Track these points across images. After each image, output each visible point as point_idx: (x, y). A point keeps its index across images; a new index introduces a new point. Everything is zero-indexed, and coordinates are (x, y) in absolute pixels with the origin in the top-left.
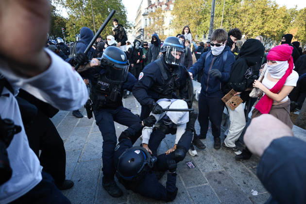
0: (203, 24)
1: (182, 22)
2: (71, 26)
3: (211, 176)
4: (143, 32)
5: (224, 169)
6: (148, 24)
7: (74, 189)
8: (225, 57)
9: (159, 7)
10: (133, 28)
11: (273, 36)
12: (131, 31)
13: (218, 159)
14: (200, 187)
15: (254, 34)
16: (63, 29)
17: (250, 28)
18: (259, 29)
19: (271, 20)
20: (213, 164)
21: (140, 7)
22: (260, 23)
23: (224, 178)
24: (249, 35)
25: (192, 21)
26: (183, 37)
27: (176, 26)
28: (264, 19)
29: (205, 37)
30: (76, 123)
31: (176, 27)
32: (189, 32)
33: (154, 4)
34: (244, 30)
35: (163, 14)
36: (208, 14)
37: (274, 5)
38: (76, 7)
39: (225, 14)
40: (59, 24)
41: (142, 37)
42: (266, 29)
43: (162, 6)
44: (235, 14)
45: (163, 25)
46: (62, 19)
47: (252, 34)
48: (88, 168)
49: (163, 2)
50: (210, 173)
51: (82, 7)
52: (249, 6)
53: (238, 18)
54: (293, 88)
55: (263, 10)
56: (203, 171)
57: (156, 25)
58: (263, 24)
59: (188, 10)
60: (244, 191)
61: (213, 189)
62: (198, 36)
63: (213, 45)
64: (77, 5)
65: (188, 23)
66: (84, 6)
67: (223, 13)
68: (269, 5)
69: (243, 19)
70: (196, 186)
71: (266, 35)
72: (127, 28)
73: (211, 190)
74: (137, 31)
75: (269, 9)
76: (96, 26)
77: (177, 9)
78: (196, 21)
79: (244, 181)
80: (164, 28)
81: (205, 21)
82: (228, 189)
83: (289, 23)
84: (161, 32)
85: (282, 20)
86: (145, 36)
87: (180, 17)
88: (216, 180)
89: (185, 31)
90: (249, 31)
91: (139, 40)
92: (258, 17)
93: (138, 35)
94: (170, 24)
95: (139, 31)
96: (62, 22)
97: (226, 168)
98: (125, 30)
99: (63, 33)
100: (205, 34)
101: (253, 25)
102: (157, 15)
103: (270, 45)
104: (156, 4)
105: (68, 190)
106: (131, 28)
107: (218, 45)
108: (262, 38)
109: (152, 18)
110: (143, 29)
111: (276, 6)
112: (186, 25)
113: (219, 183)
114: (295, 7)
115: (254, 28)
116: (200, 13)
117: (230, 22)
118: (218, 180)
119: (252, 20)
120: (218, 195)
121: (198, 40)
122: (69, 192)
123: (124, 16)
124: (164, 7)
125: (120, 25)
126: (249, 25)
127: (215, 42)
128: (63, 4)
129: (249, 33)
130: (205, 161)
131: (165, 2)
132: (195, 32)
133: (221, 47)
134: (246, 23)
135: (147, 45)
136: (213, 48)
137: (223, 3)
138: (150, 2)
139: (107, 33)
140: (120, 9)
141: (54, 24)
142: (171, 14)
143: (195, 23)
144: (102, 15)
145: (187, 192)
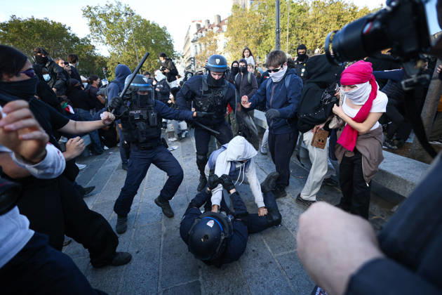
0: (264, 43)
1: (239, 44)
2: (113, 64)
4: (194, 61)
6: (198, 51)
7: (132, 264)
8: (287, 83)
9: (210, 30)
10: (181, 58)
12: (179, 61)
16: (104, 69)
21: (188, 33)
24: (324, 48)
25: (251, 41)
27: (232, 48)
31: (232, 50)
33: (204, 28)
34: (316, 42)
35: (215, 37)
36: (269, 30)
37: (352, 8)
38: (116, 44)
39: (290, 26)
40: (100, 64)
41: (193, 67)
43: (214, 28)
44: (303, 25)
46: (102, 59)
48: (147, 235)
49: (214, 24)
51: (123, 42)
52: (320, 14)
53: (307, 30)
54: (381, 115)
55: (339, 16)
59: (245, 29)
62: (260, 58)
64: (119, 40)
65: (246, 44)
67: (288, 26)
68: (346, 9)
69: (315, 30)
74: (186, 61)
75: (346, 14)
77: (231, 29)
78: (255, 40)
81: (266, 39)
86: (196, 65)
87: (236, 37)
89: (245, 54)
90: (323, 43)
92: (333, 25)
93: (188, 64)
94: (225, 48)
95: (189, 60)
96: (103, 62)
99: (105, 73)
102: (208, 39)
104: (207, 27)
106: (179, 58)
107: (276, 71)
109: (202, 44)
110: (194, 58)
111: (355, 8)
116: (260, 30)
117: (297, 36)
119: (326, 30)
121: (260, 62)
123: (170, 46)
124: (216, 29)
126: (323, 36)
128: (103, 42)
131: (216, 24)
132: (256, 52)
134: (318, 34)
136: (271, 75)
137: (287, 14)
138: (199, 25)
139: (153, 66)
140: (165, 39)
141: (94, 65)
142: (225, 36)
143: (255, 43)
144: (147, 48)
145: (276, 261)
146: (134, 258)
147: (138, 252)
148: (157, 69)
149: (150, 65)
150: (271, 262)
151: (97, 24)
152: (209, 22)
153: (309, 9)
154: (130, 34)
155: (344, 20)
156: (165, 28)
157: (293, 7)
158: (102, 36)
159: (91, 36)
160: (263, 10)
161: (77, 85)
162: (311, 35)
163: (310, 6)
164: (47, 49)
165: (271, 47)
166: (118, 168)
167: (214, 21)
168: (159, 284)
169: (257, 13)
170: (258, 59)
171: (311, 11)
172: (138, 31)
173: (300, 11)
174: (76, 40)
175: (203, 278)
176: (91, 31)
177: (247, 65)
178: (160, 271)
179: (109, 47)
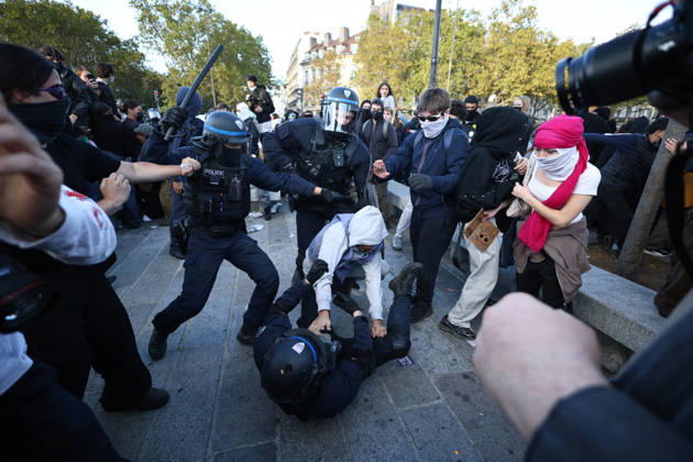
0: (413, 77)
1: (374, 75)
2: (171, 86)
3: (447, 385)
4: (302, 95)
6: (311, 79)
7: (170, 409)
8: (448, 141)
9: (331, 48)
10: (282, 88)
11: (549, 96)
12: (278, 92)
13: (459, 346)
14: (426, 409)
15: (513, 93)
16: (156, 92)
17: (505, 83)
18: (521, 82)
19: (546, 66)
20: (450, 357)
21: (297, 49)
22: (523, 72)
23: (476, 387)
24: (503, 95)
25: (392, 72)
26: (377, 102)
27: (363, 81)
28: (531, 64)
30: (175, 270)
31: (363, 83)
32: (390, 93)
33: (322, 45)
34: (492, 85)
35: (337, 61)
37: (550, 39)
38: (179, 55)
39: (455, 57)
40: (150, 83)
41: (299, 104)
42: (536, 83)
43: (338, 47)
44: (474, 57)
45: (339, 81)
46: (155, 76)
47: (509, 94)
48: (198, 363)
49: (337, 41)
50: (445, 378)
51: (192, 53)
52: (501, 42)
53: (481, 65)
54: (590, 198)
55: (529, 49)
56: (430, 372)
57: (326, 81)
58: (529, 74)
59: (384, 53)
61: (453, 413)
62: (405, 100)
63: (423, 119)
64: (184, 49)
65: (384, 77)
66: (196, 52)
67: (452, 56)
68: (540, 39)
69: (491, 66)
70: (416, 406)
71: (535, 94)
72: (271, 89)
73: (450, 415)
74: (290, 93)
75: (539, 47)
76: (216, 87)
77: (363, 51)
78: (400, 72)
81: (417, 72)
82: (486, 414)
86: (304, 101)
87: (370, 65)
88: (458, 394)
89: (382, 92)
90: (503, 87)
91: (294, 109)
92: (519, 62)
93: (292, 99)
94: (352, 78)
95: (293, 93)
96: (155, 81)
99: (157, 99)
101: (510, 77)
102: (327, 63)
103: (546, 113)
104: (326, 44)
105: (158, 412)
106: (278, 88)
107: (432, 119)
108: (529, 99)
109: (317, 69)
110: (302, 90)
111: (554, 39)
113: (466, 399)
114: (590, 41)
115: (513, 83)
116: (408, 56)
117: (464, 72)
118: (463, 393)
119: (508, 68)
120: (465, 426)
121: (405, 107)
122: (159, 415)
123: (266, 68)
124: (340, 48)
125: (260, 87)
126: (502, 77)
127: (426, 114)
128: (159, 49)
129: (504, 91)
131: (342, 40)
132: (399, 91)
133: (438, 121)
134: (496, 73)
136: (424, 124)
137: (451, 37)
138: (314, 40)
139: (235, 97)
140: (259, 55)
141: (140, 84)
142: (354, 60)
143: (398, 76)
144: (228, 66)
145: (400, 418)
146: (173, 400)
147: (179, 391)
148: (241, 101)
149: (231, 93)
150: (391, 420)
151: (152, 19)
152: (330, 37)
153: (484, 33)
154: (204, 41)
155: (537, 55)
156: (260, 38)
157: (462, 27)
158: (158, 40)
159: (140, 38)
160: (415, 27)
161: (107, 113)
162: (485, 73)
163: (487, 28)
164: (65, 51)
165: (423, 85)
166: (163, 253)
167: (337, 35)
168: (210, 444)
169: (405, 31)
170: (401, 102)
171: (488, 37)
172: (217, 39)
173: (472, 35)
174: (116, 41)
175: (282, 438)
176: (141, 29)
177: (383, 109)
178: (214, 423)
179: (168, 59)
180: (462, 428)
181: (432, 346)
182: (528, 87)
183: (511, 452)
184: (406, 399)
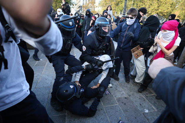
0: (120, 5)
3: (120, 100)
4: (81, 8)
5: (128, 96)
6: (85, 3)
8: (135, 26)
10: (75, 5)
11: (164, 15)
12: (73, 7)
13: (125, 90)
14: (112, 106)
17: (150, 10)
18: (155, 10)
19: (163, 5)
20: (122, 93)
22: (156, 6)
23: (128, 101)
24: (149, 14)
25: (113, 3)
27: (103, 5)
28: (159, 4)
29: (121, 13)
30: (35, 64)
31: (103, 6)
32: (111, 9)
41: (80, 11)
42: (160, 10)
45: (95, 5)
47: (151, 13)
48: (42, 92)
50: (119, 98)
53: (142, 2)
54: (177, 47)
56: (115, 97)
57: (90, 4)
58: (158, 7)
60: (140, 110)
61: (121, 108)
69: (146, 3)
71: (159, 14)
72: (71, 5)
73: (120, 108)
74: (77, 7)
78: (116, 3)
79: (140, 104)
80: (95, 6)
81: (121, 3)
82: (130, 108)
83: (174, 8)
84: (93, 9)
85: (170, 5)
86: (82, 11)
88: (123, 103)
91: (79, 13)
92: (155, 3)
93: (78, 9)
94: (99, 4)
95: (79, 7)
97: (130, 96)
98: (70, 6)
100: (121, 11)
101: (152, 8)
103: (162, 21)
106: (73, 5)
107: (131, 18)
110: (82, 6)
112: (109, 5)
115: (153, 10)
117: (137, 5)
119: (151, 5)
120: (124, 111)
121: (117, 15)
126: (149, 7)
130: (116, 91)
132: (115, 10)
133: (133, 19)
134: (147, 6)
135: (83, 17)
139: (58, 7)
143: (115, 4)
145: (104, 109)
149: (56, 6)
150: (102, 109)
170: (116, 13)
180: (123, 112)
181: (117, 89)
182: (157, 12)
183: (136, 118)
184: (107, 104)
